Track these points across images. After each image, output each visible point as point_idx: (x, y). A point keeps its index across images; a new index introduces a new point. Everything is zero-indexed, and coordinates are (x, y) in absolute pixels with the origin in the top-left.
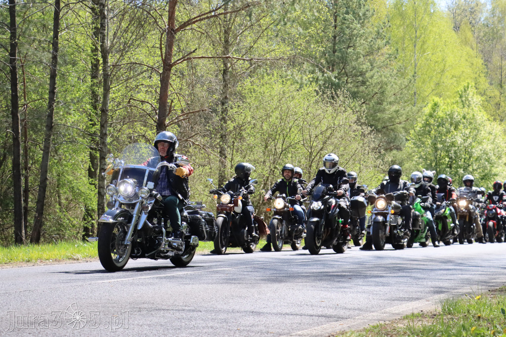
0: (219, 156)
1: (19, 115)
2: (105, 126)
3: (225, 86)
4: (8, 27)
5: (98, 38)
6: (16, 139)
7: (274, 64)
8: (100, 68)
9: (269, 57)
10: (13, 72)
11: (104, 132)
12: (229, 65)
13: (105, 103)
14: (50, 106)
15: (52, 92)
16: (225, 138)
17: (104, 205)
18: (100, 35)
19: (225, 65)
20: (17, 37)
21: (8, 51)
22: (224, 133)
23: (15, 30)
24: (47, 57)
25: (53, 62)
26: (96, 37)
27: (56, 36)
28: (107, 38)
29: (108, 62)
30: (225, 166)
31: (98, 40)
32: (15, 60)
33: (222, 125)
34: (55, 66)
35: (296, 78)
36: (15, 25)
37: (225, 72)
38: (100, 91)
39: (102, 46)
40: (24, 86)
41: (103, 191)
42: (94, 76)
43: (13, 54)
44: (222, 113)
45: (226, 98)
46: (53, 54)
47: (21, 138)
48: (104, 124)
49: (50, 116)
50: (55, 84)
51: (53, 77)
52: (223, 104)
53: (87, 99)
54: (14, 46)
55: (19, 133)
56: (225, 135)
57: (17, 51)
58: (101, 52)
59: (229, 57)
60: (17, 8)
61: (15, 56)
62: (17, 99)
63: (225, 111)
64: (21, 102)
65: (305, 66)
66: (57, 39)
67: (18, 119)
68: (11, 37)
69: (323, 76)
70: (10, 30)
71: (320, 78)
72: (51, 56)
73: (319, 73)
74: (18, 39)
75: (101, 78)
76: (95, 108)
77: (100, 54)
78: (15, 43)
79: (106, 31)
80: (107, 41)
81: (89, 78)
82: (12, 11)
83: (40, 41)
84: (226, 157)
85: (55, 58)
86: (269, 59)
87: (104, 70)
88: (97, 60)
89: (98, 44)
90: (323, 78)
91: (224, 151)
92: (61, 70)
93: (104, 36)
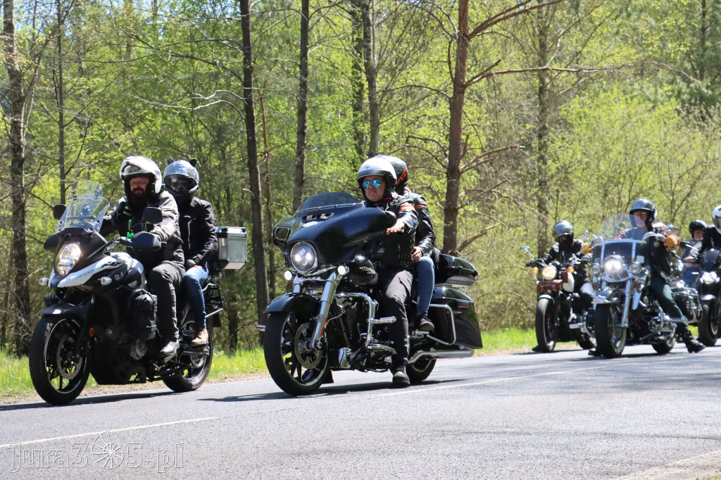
0: (537, 211)
1: (258, 167)
3: (543, 111)
4: (240, 46)
5: (361, 54)
6: (255, 201)
7: (613, 75)
8: (366, 95)
9: (605, 65)
10: (249, 109)
12: (547, 80)
13: (373, 144)
14: (300, 153)
15: (301, 133)
16: (546, 185)
18: (363, 49)
19: (542, 81)
20: (253, 60)
21: (241, 80)
22: (543, 179)
23: (249, 49)
24: (293, 84)
25: (301, 91)
26: (358, 52)
27: (304, 55)
28: (373, 52)
29: (375, 87)
30: (546, 225)
31: (361, 56)
32: (250, 91)
33: (539, 167)
34: (305, 97)
35: (647, 93)
36: (250, 44)
37: (542, 90)
38: (366, 128)
39: (366, 65)
40: (264, 126)
42: (357, 108)
43: (247, 83)
44: (540, 149)
45: (544, 128)
46: (301, 80)
47: (262, 198)
49: (300, 167)
50: (304, 121)
51: (302, 111)
52: (540, 137)
53: (349, 139)
54: (248, 72)
55: (259, 192)
56: (545, 182)
57: (253, 79)
58: (366, 73)
59: (547, 69)
60: (252, 19)
61: (251, 87)
62: (255, 145)
63: (543, 147)
64: (261, 148)
65: (660, 75)
66: (306, 58)
67: (257, 173)
68: (245, 59)
69: (688, 87)
70: (243, 50)
71: (683, 90)
72: (298, 82)
73: (682, 83)
74: (254, 62)
75: (366, 109)
76: (360, 151)
77: (364, 76)
78: (251, 67)
79: (372, 43)
80: (374, 56)
81: (350, 112)
82: (245, 24)
83: (283, 64)
84: (547, 213)
85: (303, 85)
86: (606, 69)
87: (370, 98)
88: (361, 85)
89: (360, 62)
90: (688, 90)
91: (544, 203)
92: (312, 101)
93: (369, 50)
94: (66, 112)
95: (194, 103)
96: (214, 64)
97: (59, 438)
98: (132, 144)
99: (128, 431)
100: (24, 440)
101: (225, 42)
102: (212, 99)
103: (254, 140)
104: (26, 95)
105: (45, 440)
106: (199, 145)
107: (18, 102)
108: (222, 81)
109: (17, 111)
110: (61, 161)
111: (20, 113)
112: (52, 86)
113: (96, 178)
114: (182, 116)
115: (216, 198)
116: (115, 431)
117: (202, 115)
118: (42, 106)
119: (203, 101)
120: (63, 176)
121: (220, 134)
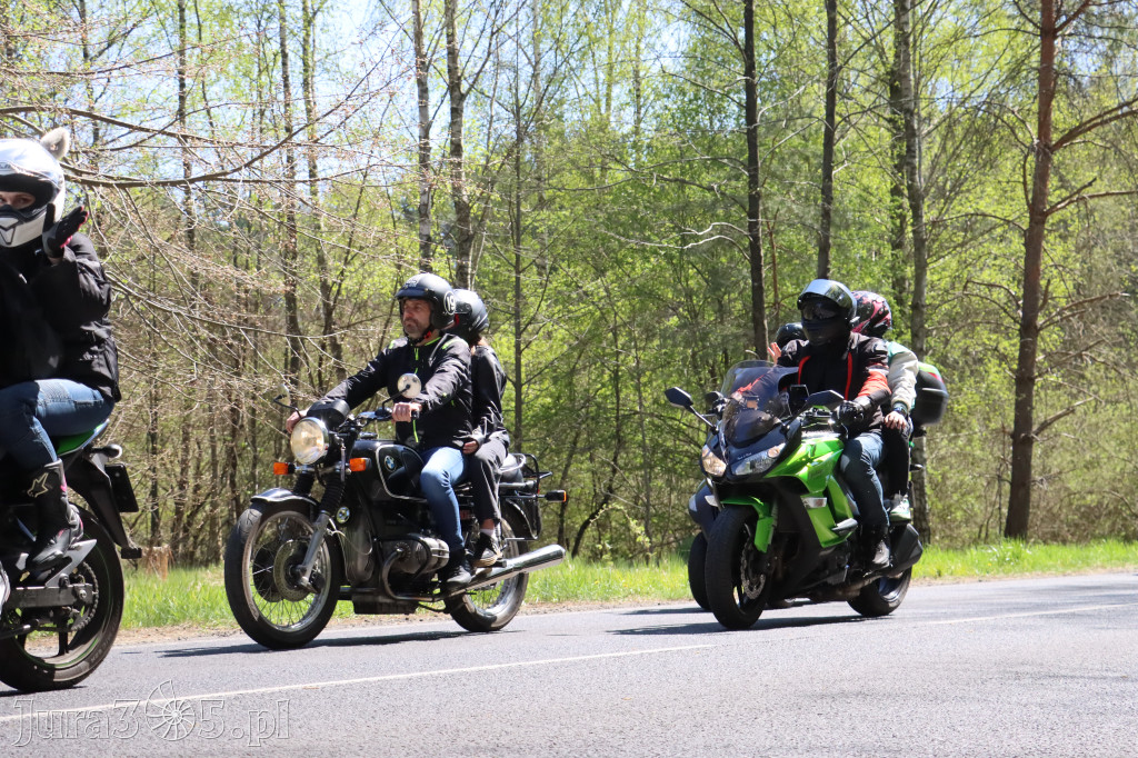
1: (765, 322)
2: (921, 334)
4: (745, 166)
5: (903, 174)
8: (910, 229)
10: (754, 248)
11: (918, 345)
13: (918, 293)
17: (923, 482)
18: (905, 167)
20: (761, 183)
21: (744, 209)
23: (756, 170)
24: (812, 214)
25: (823, 223)
26: (899, 171)
27: (828, 176)
28: (920, 170)
29: (921, 217)
31: (902, 177)
32: (757, 223)
34: (828, 230)
36: (757, 163)
38: (909, 271)
39: (909, 187)
40: (774, 270)
41: (921, 457)
42: (897, 245)
43: (753, 214)
46: (824, 209)
48: (917, 331)
50: (827, 262)
51: (824, 250)
54: (754, 200)
57: (761, 208)
58: (909, 198)
60: (761, 130)
61: (758, 218)
62: (762, 294)
64: (769, 297)
66: (830, 179)
67: (765, 329)
68: (750, 183)
70: (748, 171)
72: (819, 211)
74: (762, 186)
75: (910, 248)
76: (900, 301)
77: (906, 203)
78: (758, 193)
79: (917, 160)
80: (920, 177)
81: (888, 252)
82: (752, 137)
85: (826, 214)
87: (914, 232)
88: (902, 217)
89: (902, 184)
92: (838, 236)
93: (914, 168)
94: (523, 253)
95: (684, 241)
96: (710, 189)
97: (514, 665)
98: (605, 294)
99: (600, 659)
100: (472, 665)
101: (725, 161)
102: (708, 233)
103: (761, 288)
104: (475, 233)
105: (497, 666)
106: (689, 294)
107: (466, 241)
108: (720, 212)
109: (463, 253)
110: (517, 315)
111: (468, 255)
112: (505, 221)
113: (560, 336)
114: (669, 258)
115: (711, 362)
116: (583, 658)
117: (694, 255)
118: (495, 246)
119: (696, 238)
120: (518, 334)
121: (717, 281)
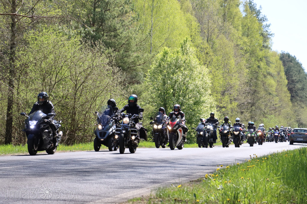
0: (8, 85)
3: (13, 36)
7: (50, 20)
9: (45, 15)
12: (16, 20)
19: (13, 20)
22: (12, 69)
30: (13, 93)
33: (10, 64)
35: (66, 31)
37: (13, 25)
44: (11, 54)
45: (14, 44)
52: (11, 48)
56: (13, 71)
59: (16, 15)
63: (13, 53)
65: (71, 23)
69: (84, 30)
71: (82, 32)
73: (81, 28)
84: (14, 87)
86: (45, 17)
90: (84, 32)
91: (12, 82)
